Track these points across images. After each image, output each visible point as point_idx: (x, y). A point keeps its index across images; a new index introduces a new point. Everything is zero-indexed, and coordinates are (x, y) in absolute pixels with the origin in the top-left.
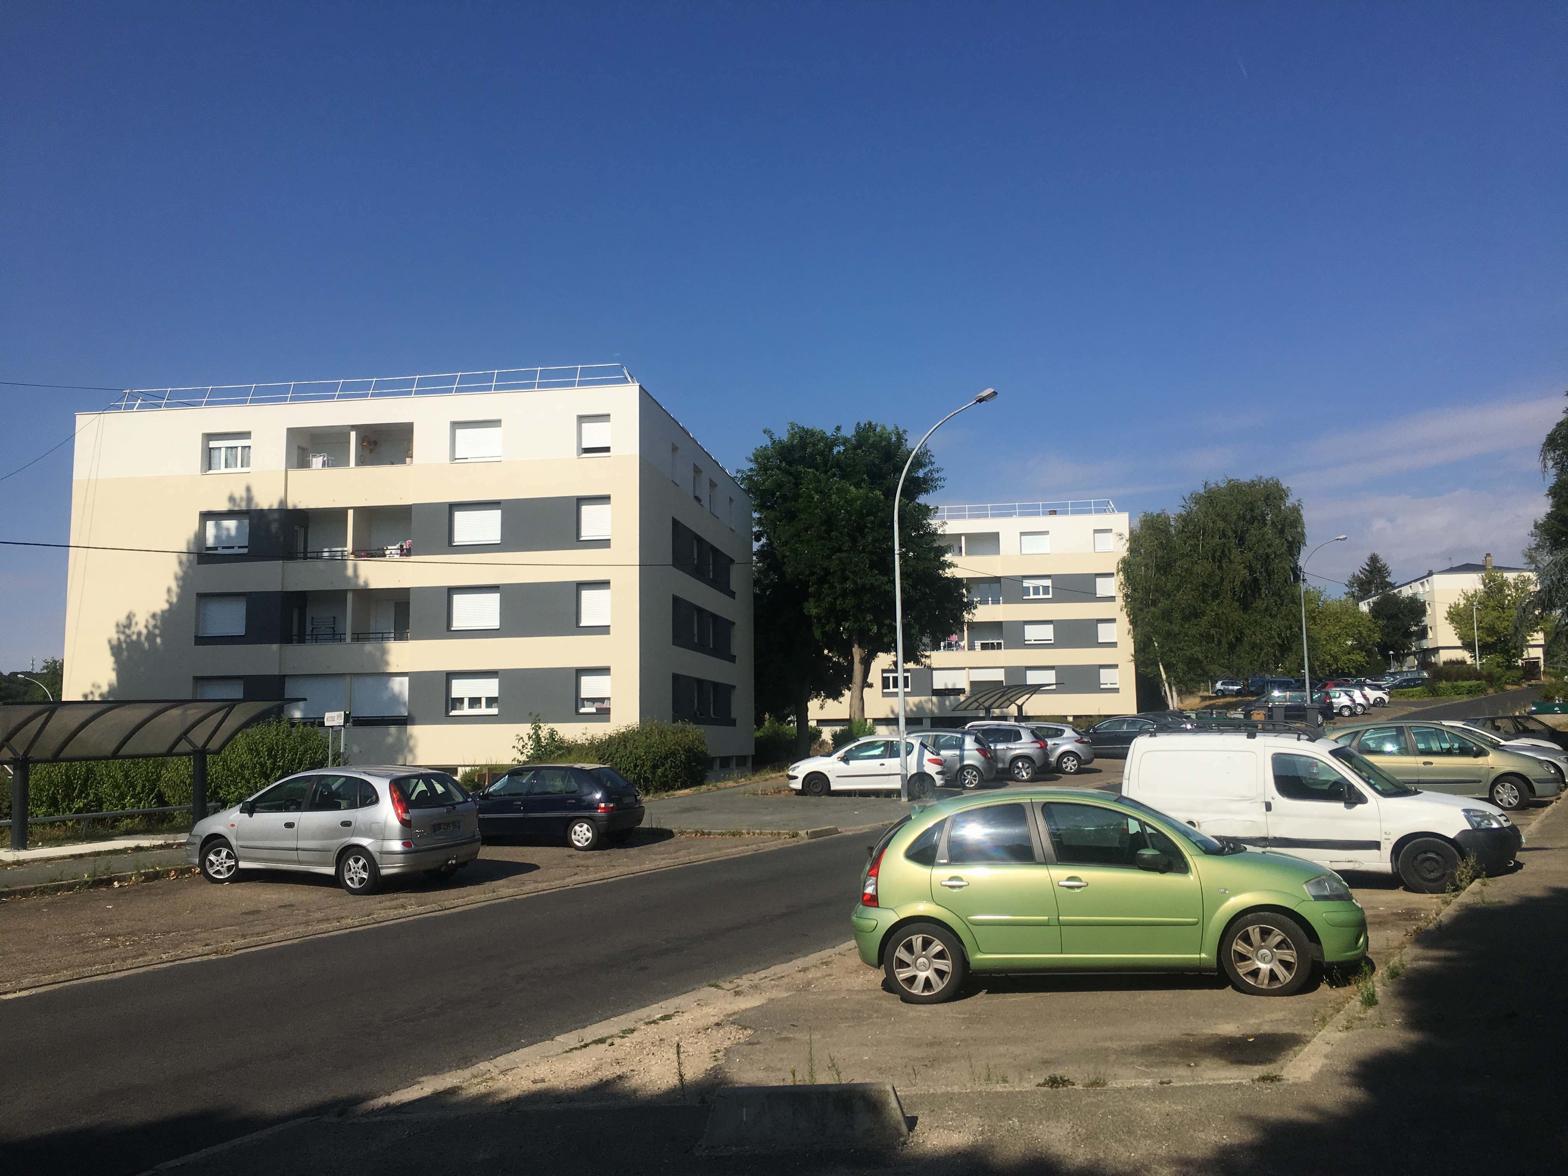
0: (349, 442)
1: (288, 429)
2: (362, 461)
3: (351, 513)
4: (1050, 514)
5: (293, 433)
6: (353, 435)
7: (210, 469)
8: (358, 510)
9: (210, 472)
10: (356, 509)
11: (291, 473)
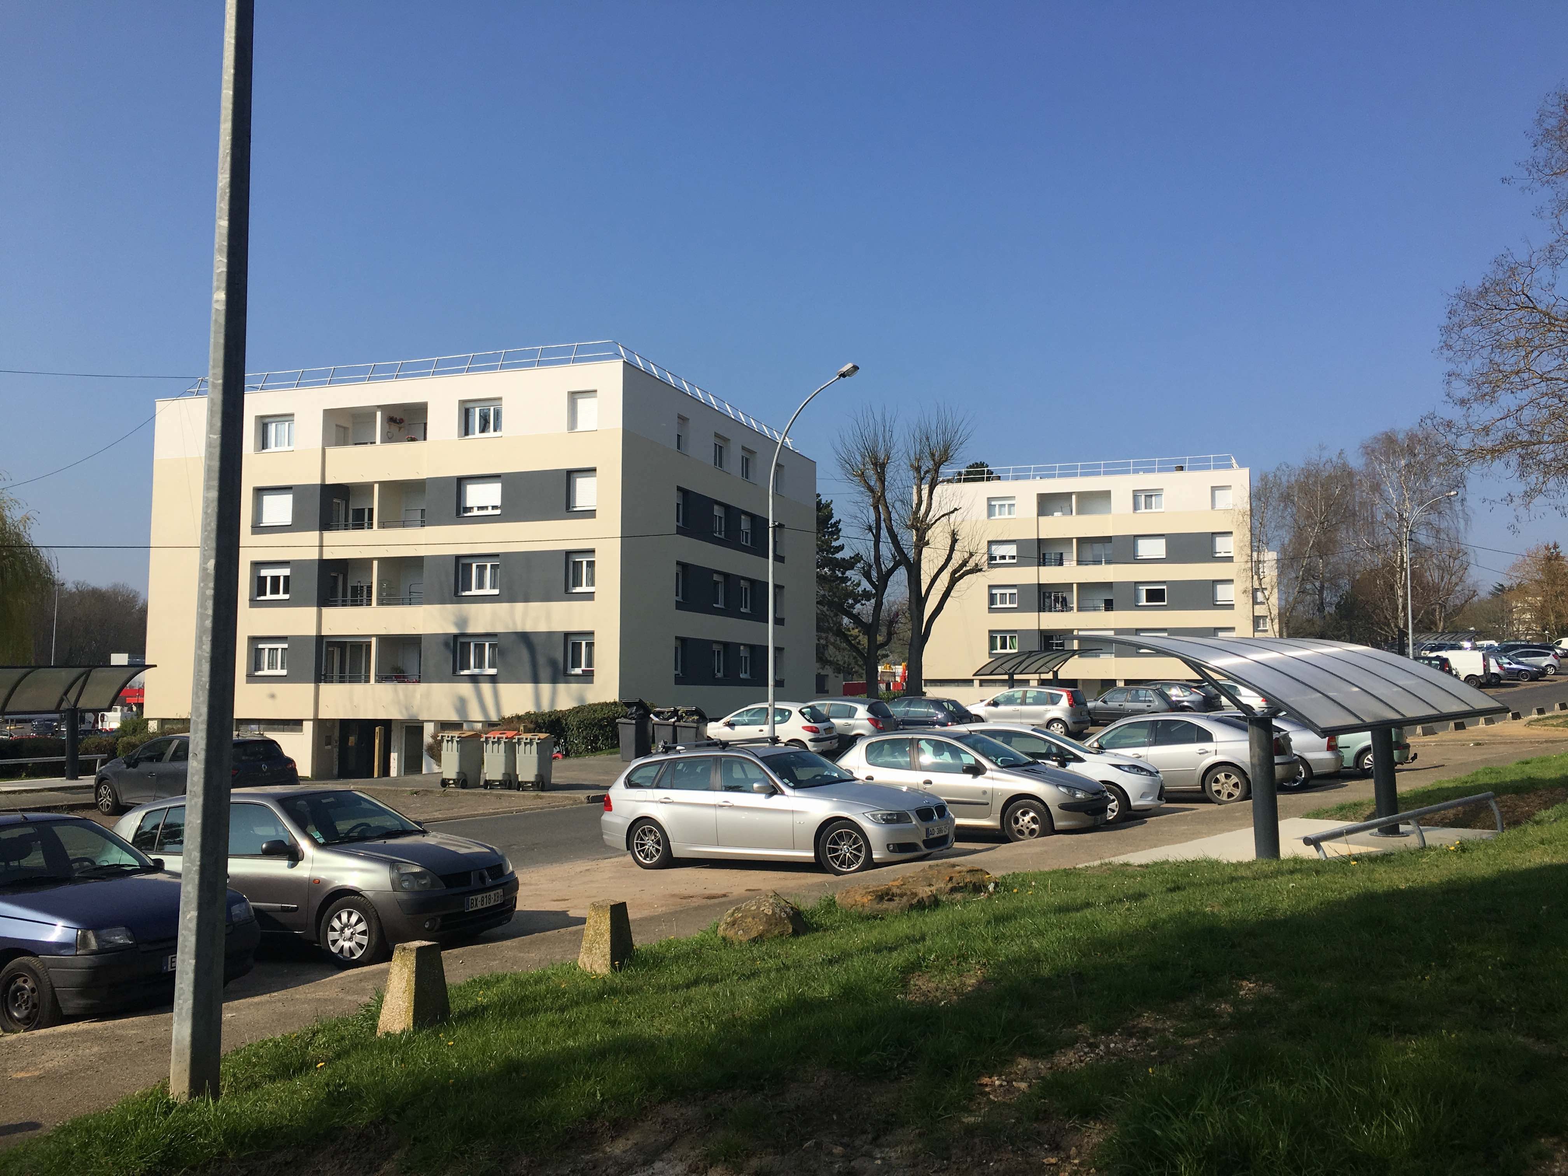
0: (375, 422)
1: (325, 411)
2: (388, 438)
3: (376, 486)
4: (1177, 470)
5: (329, 414)
6: (379, 414)
7: (263, 448)
8: (383, 484)
9: (264, 451)
10: (380, 483)
11: (330, 451)
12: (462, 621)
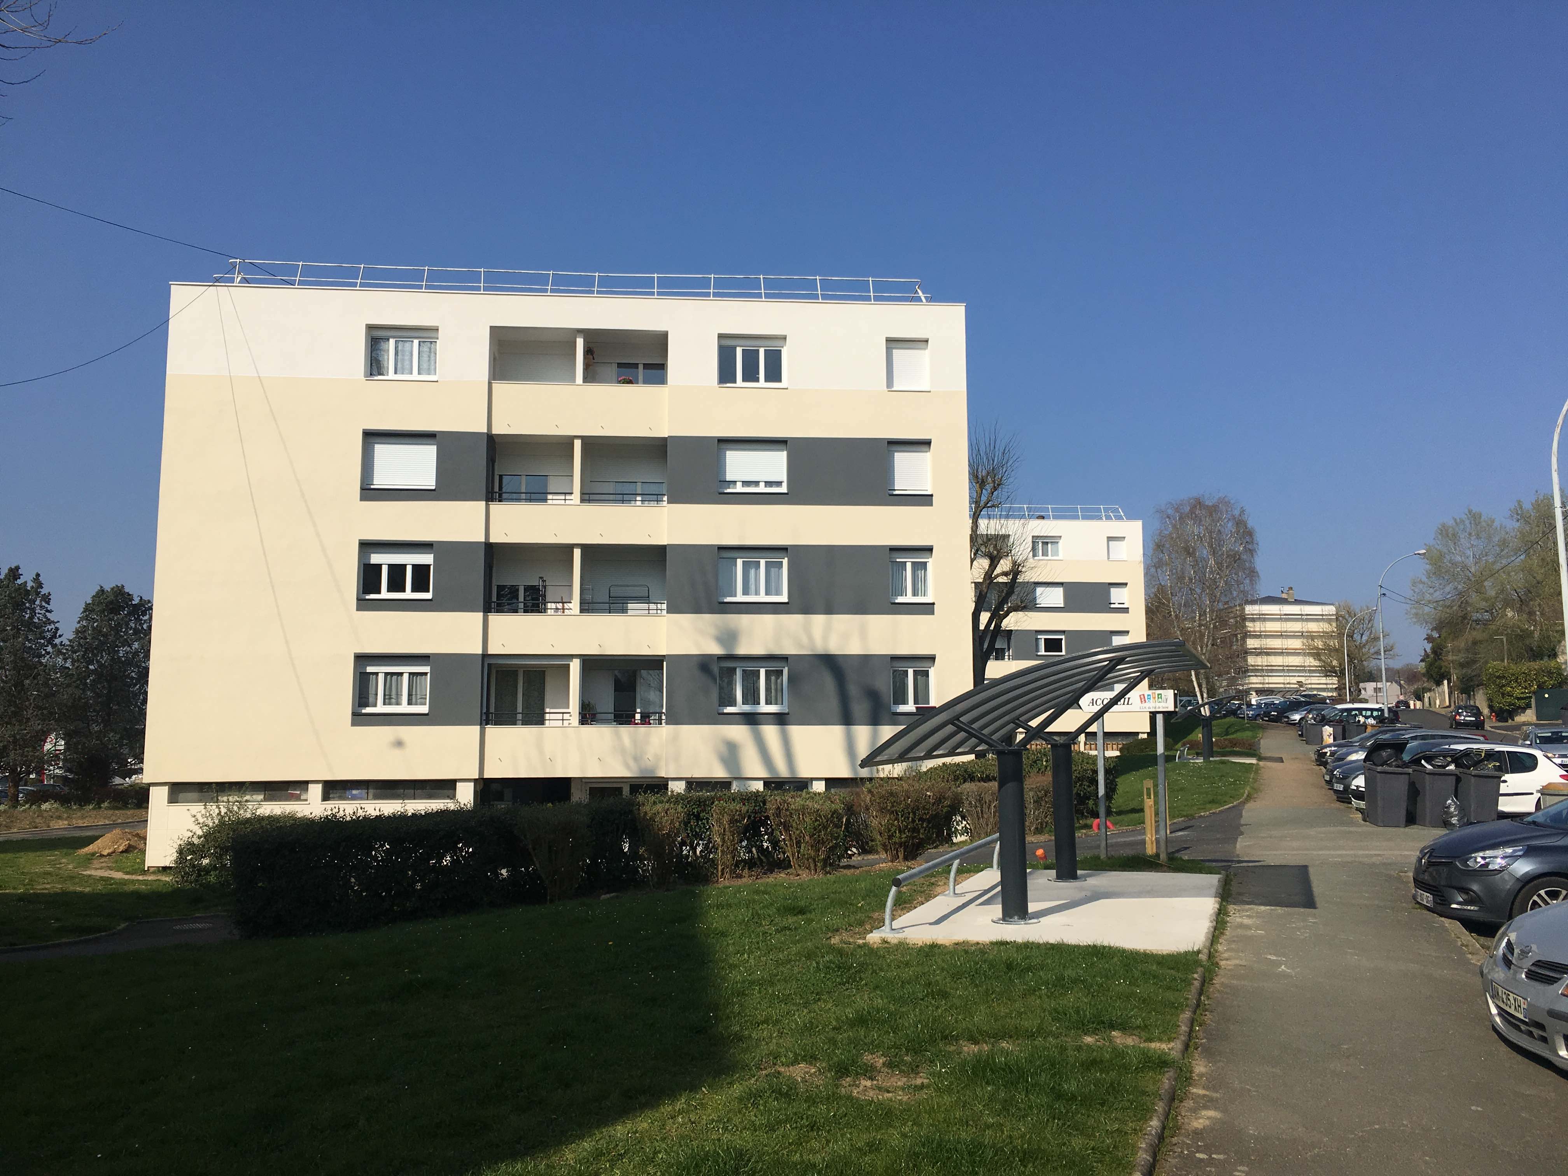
0: (574, 351)
1: (493, 329)
3: (578, 443)
5: (500, 333)
6: (580, 341)
7: (376, 374)
8: (589, 441)
9: (375, 378)
11: (496, 385)
12: (729, 637)
